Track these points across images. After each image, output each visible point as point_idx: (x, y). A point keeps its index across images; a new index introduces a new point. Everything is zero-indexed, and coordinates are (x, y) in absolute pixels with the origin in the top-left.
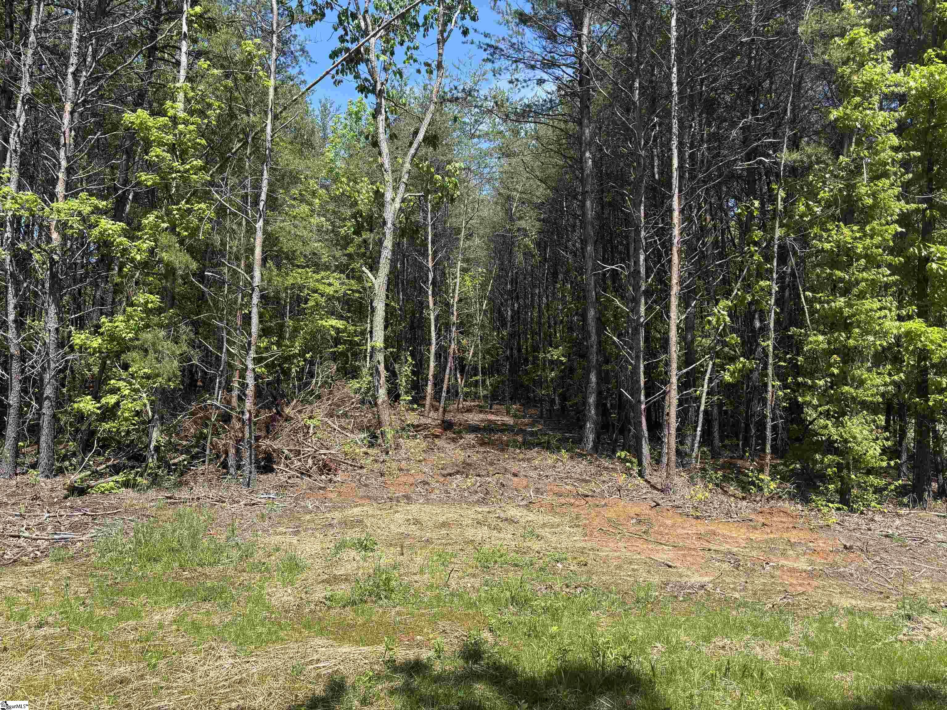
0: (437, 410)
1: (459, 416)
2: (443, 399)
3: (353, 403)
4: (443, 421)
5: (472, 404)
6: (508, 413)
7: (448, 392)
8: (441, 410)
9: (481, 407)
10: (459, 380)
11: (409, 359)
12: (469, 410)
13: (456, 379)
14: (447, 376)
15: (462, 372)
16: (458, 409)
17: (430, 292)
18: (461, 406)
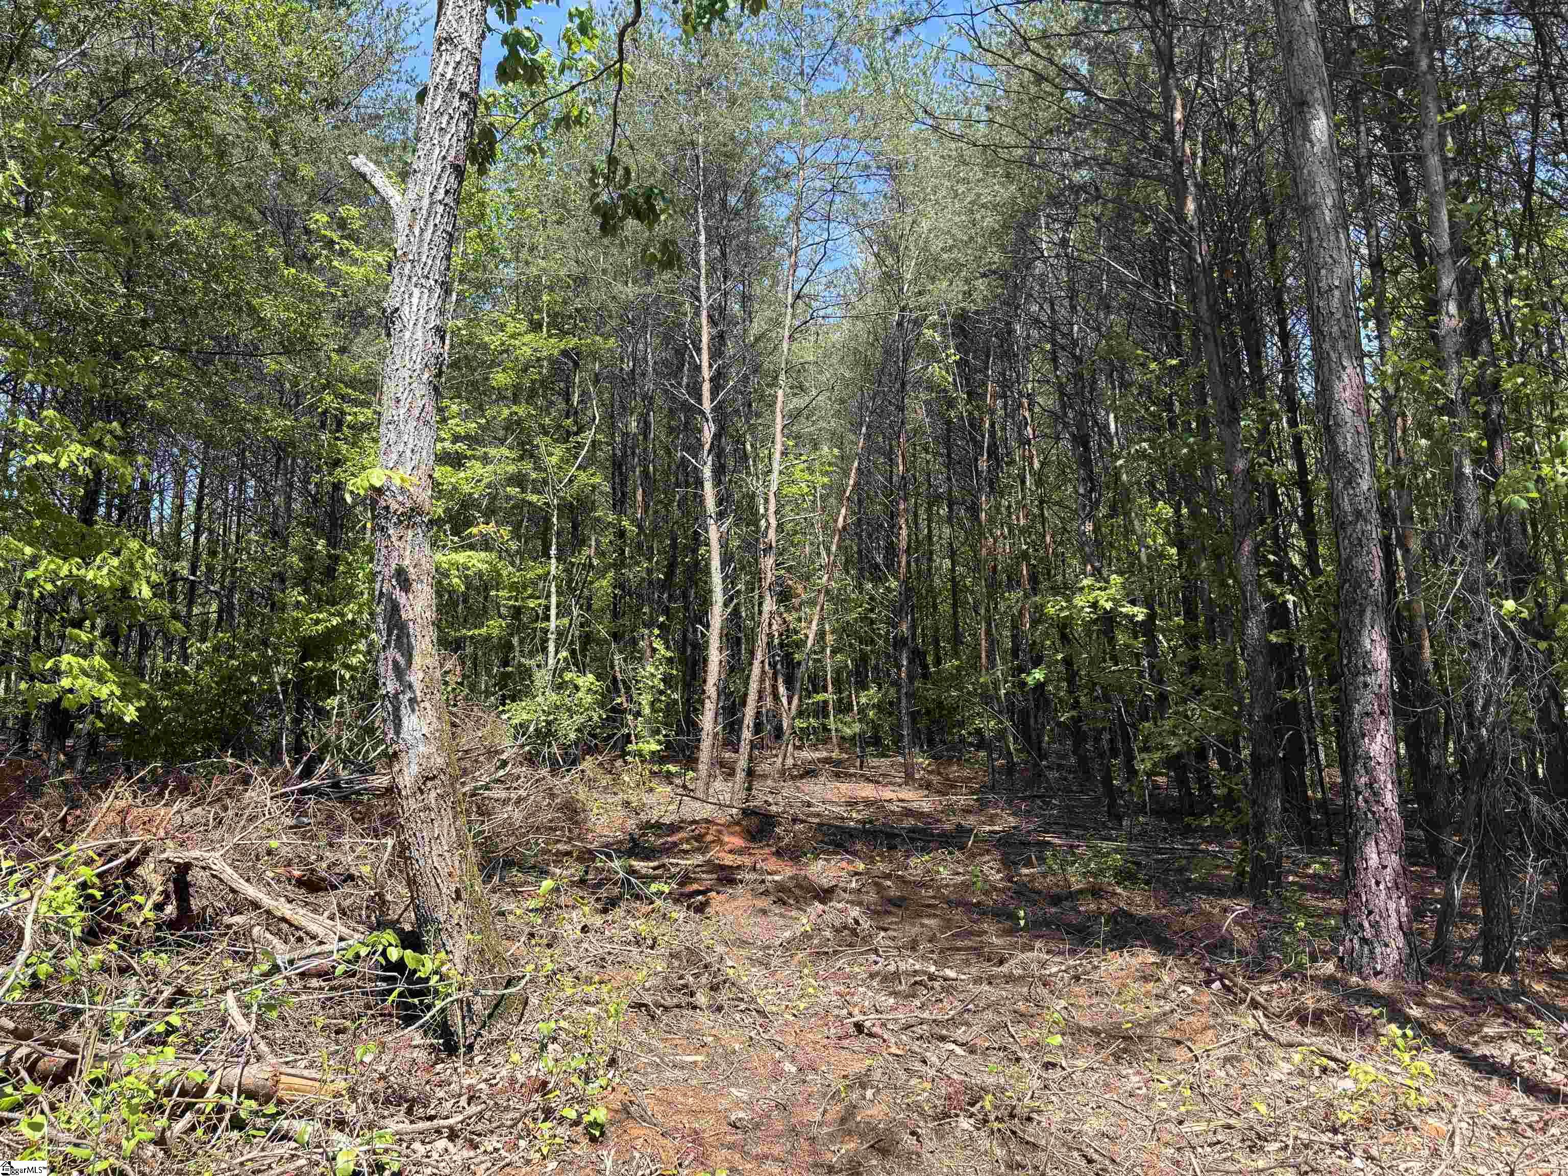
0: (731, 774)
1: (788, 789)
2: (744, 748)
3: (504, 764)
4: (745, 812)
5: (817, 755)
6: (909, 778)
7: (758, 728)
8: (740, 775)
9: (838, 763)
10: (784, 700)
11: (658, 645)
12: (809, 772)
13: (776, 697)
14: (754, 686)
15: (789, 683)
16: (782, 772)
17: (707, 472)
18: (790, 762)
